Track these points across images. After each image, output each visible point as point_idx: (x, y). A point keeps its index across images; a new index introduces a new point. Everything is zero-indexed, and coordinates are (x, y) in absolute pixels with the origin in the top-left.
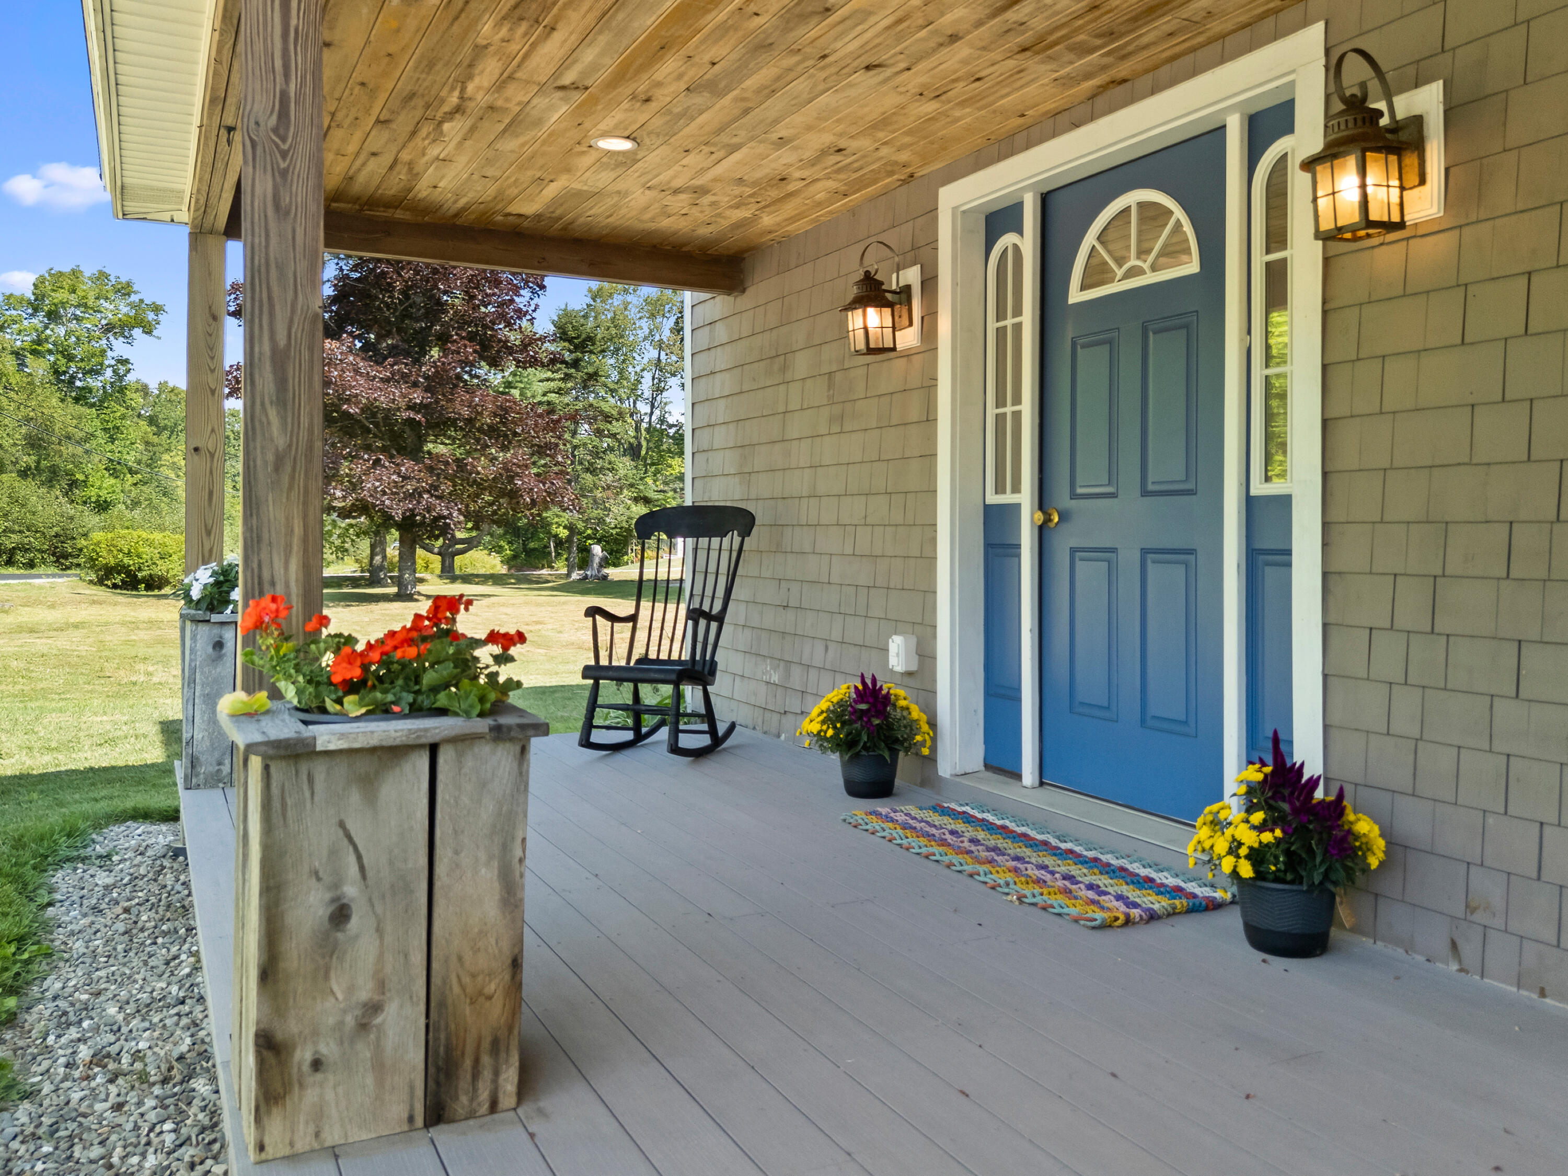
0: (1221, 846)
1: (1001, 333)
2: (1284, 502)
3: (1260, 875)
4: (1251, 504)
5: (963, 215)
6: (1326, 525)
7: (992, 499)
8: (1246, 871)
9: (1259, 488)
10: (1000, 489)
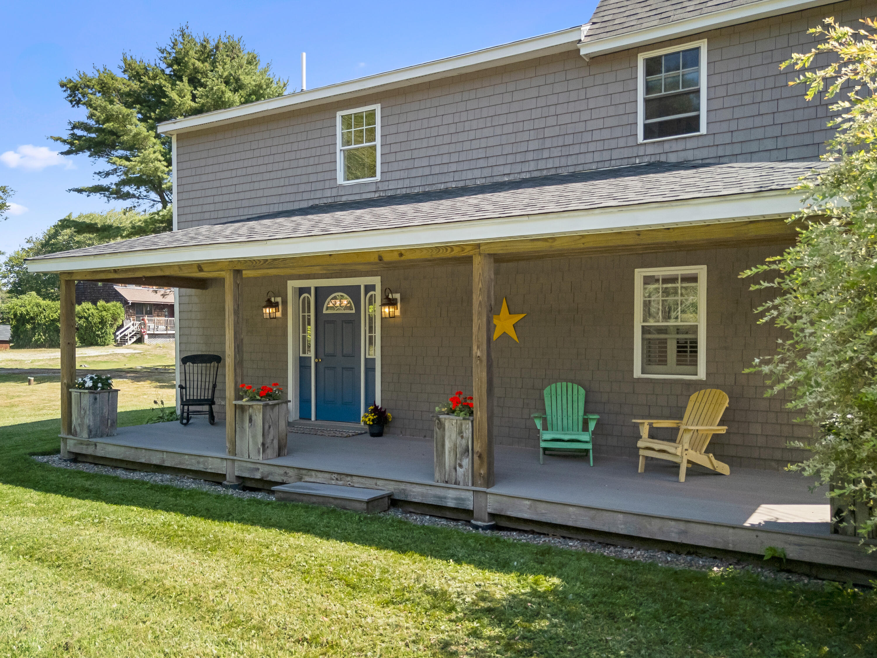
0: (367, 420)
1: (304, 317)
2: (374, 360)
3: (374, 424)
4: (366, 359)
5: (294, 289)
6: (382, 365)
7: (301, 355)
8: (371, 423)
9: (367, 357)
10: (304, 352)
